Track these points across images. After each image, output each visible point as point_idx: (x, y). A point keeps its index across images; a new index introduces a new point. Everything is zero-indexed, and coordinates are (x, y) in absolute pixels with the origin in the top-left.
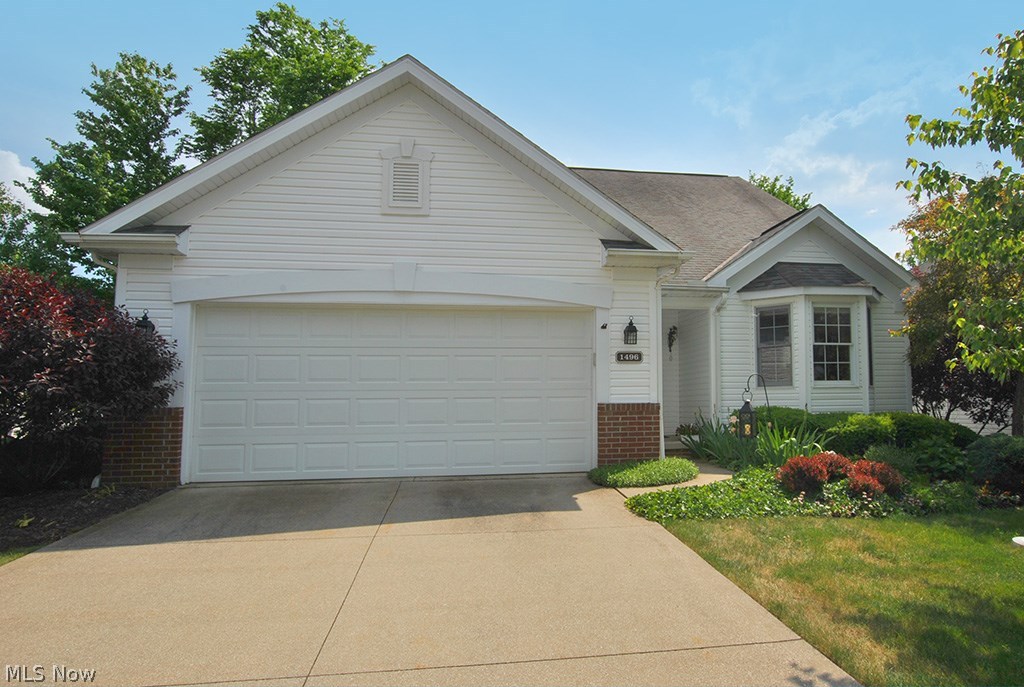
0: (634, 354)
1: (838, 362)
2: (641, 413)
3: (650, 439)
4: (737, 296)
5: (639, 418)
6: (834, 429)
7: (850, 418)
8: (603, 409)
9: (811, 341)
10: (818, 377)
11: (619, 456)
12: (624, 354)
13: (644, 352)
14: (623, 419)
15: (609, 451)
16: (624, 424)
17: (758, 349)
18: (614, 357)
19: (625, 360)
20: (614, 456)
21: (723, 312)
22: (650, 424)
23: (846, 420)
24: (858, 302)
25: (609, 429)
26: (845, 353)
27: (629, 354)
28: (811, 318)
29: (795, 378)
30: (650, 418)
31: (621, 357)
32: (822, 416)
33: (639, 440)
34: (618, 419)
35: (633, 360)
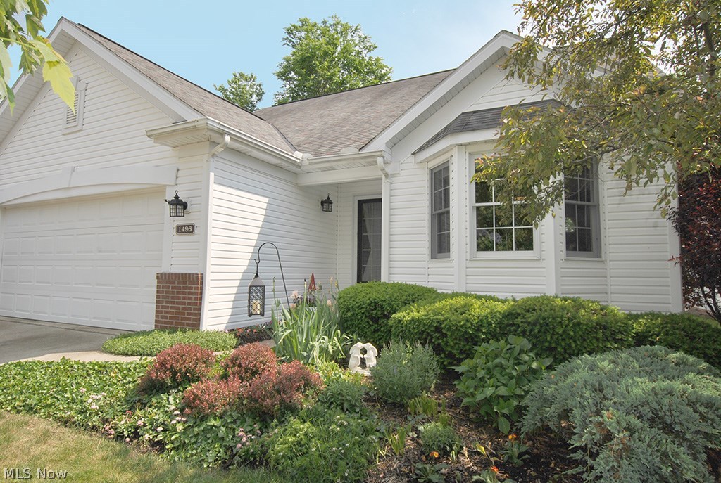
0: (188, 226)
1: (514, 227)
3: (191, 309)
4: (412, 159)
5: (183, 288)
8: (159, 278)
9: (468, 202)
10: (484, 245)
12: (181, 227)
13: (196, 223)
16: (173, 293)
17: (433, 216)
18: (175, 230)
19: (182, 232)
21: (396, 179)
22: (191, 294)
27: (185, 226)
29: (452, 249)
30: (192, 288)
31: (180, 230)
35: (188, 232)
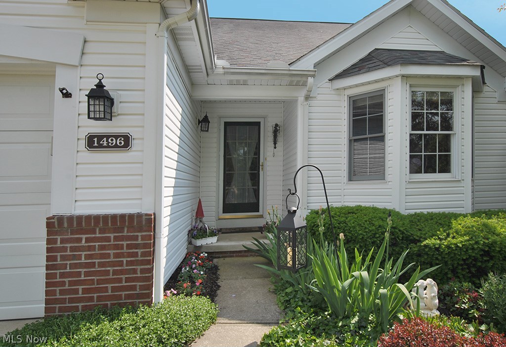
0: (116, 137)
1: (437, 153)
2: (121, 230)
3: (135, 271)
4: (329, 85)
5: (116, 238)
6: (433, 241)
7: (454, 222)
8: (55, 225)
9: (407, 129)
10: (415, 169)
11: (80, 300)
12: (100, 137)
13: (133, 133)
14: (87, 240)
15: (62, 292)
16: (90, 248)
17: (350, 141)
18: (83, 143)
19: (100, 146)
20: (71, 300)
21: (313, 102)
22: (137, 246)
23: (450, 227)
24: (463, 85)
25: (63, 258)
26: (446, 143)
27: (108, 137)
28: (408, 102)
29: (388, 171)
30: (136, 238)
31: (94, 142)
32: (417, 219)
33: (115, 272)
34: (80, 240)
35: (116, 146)
